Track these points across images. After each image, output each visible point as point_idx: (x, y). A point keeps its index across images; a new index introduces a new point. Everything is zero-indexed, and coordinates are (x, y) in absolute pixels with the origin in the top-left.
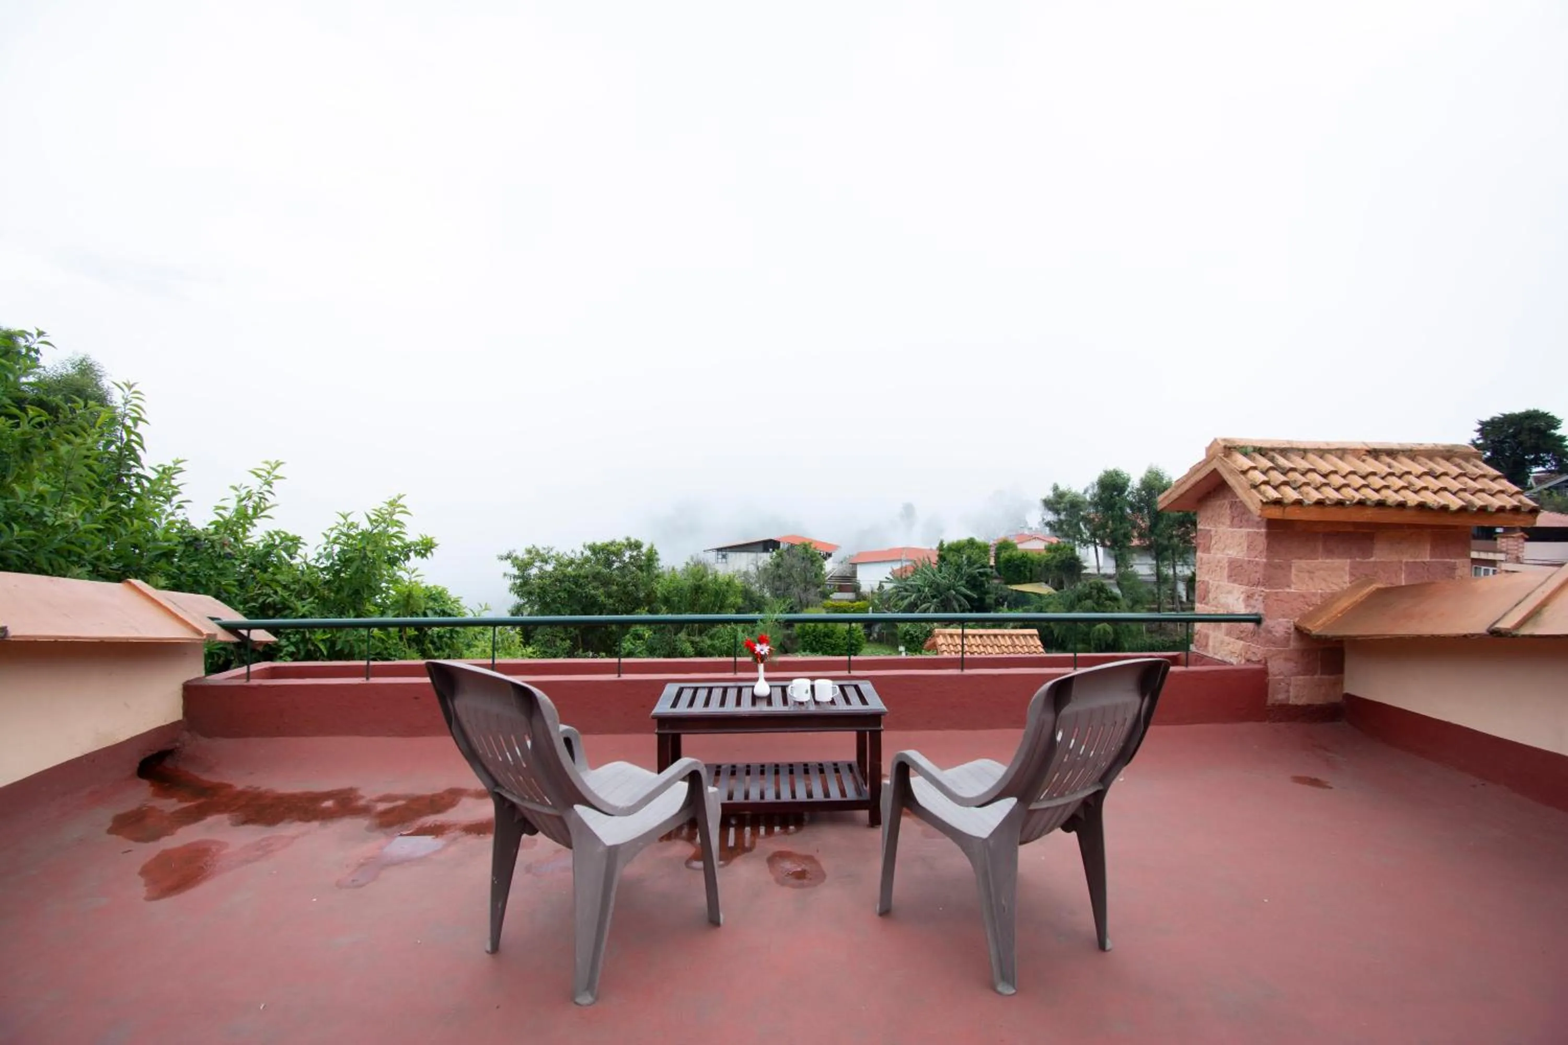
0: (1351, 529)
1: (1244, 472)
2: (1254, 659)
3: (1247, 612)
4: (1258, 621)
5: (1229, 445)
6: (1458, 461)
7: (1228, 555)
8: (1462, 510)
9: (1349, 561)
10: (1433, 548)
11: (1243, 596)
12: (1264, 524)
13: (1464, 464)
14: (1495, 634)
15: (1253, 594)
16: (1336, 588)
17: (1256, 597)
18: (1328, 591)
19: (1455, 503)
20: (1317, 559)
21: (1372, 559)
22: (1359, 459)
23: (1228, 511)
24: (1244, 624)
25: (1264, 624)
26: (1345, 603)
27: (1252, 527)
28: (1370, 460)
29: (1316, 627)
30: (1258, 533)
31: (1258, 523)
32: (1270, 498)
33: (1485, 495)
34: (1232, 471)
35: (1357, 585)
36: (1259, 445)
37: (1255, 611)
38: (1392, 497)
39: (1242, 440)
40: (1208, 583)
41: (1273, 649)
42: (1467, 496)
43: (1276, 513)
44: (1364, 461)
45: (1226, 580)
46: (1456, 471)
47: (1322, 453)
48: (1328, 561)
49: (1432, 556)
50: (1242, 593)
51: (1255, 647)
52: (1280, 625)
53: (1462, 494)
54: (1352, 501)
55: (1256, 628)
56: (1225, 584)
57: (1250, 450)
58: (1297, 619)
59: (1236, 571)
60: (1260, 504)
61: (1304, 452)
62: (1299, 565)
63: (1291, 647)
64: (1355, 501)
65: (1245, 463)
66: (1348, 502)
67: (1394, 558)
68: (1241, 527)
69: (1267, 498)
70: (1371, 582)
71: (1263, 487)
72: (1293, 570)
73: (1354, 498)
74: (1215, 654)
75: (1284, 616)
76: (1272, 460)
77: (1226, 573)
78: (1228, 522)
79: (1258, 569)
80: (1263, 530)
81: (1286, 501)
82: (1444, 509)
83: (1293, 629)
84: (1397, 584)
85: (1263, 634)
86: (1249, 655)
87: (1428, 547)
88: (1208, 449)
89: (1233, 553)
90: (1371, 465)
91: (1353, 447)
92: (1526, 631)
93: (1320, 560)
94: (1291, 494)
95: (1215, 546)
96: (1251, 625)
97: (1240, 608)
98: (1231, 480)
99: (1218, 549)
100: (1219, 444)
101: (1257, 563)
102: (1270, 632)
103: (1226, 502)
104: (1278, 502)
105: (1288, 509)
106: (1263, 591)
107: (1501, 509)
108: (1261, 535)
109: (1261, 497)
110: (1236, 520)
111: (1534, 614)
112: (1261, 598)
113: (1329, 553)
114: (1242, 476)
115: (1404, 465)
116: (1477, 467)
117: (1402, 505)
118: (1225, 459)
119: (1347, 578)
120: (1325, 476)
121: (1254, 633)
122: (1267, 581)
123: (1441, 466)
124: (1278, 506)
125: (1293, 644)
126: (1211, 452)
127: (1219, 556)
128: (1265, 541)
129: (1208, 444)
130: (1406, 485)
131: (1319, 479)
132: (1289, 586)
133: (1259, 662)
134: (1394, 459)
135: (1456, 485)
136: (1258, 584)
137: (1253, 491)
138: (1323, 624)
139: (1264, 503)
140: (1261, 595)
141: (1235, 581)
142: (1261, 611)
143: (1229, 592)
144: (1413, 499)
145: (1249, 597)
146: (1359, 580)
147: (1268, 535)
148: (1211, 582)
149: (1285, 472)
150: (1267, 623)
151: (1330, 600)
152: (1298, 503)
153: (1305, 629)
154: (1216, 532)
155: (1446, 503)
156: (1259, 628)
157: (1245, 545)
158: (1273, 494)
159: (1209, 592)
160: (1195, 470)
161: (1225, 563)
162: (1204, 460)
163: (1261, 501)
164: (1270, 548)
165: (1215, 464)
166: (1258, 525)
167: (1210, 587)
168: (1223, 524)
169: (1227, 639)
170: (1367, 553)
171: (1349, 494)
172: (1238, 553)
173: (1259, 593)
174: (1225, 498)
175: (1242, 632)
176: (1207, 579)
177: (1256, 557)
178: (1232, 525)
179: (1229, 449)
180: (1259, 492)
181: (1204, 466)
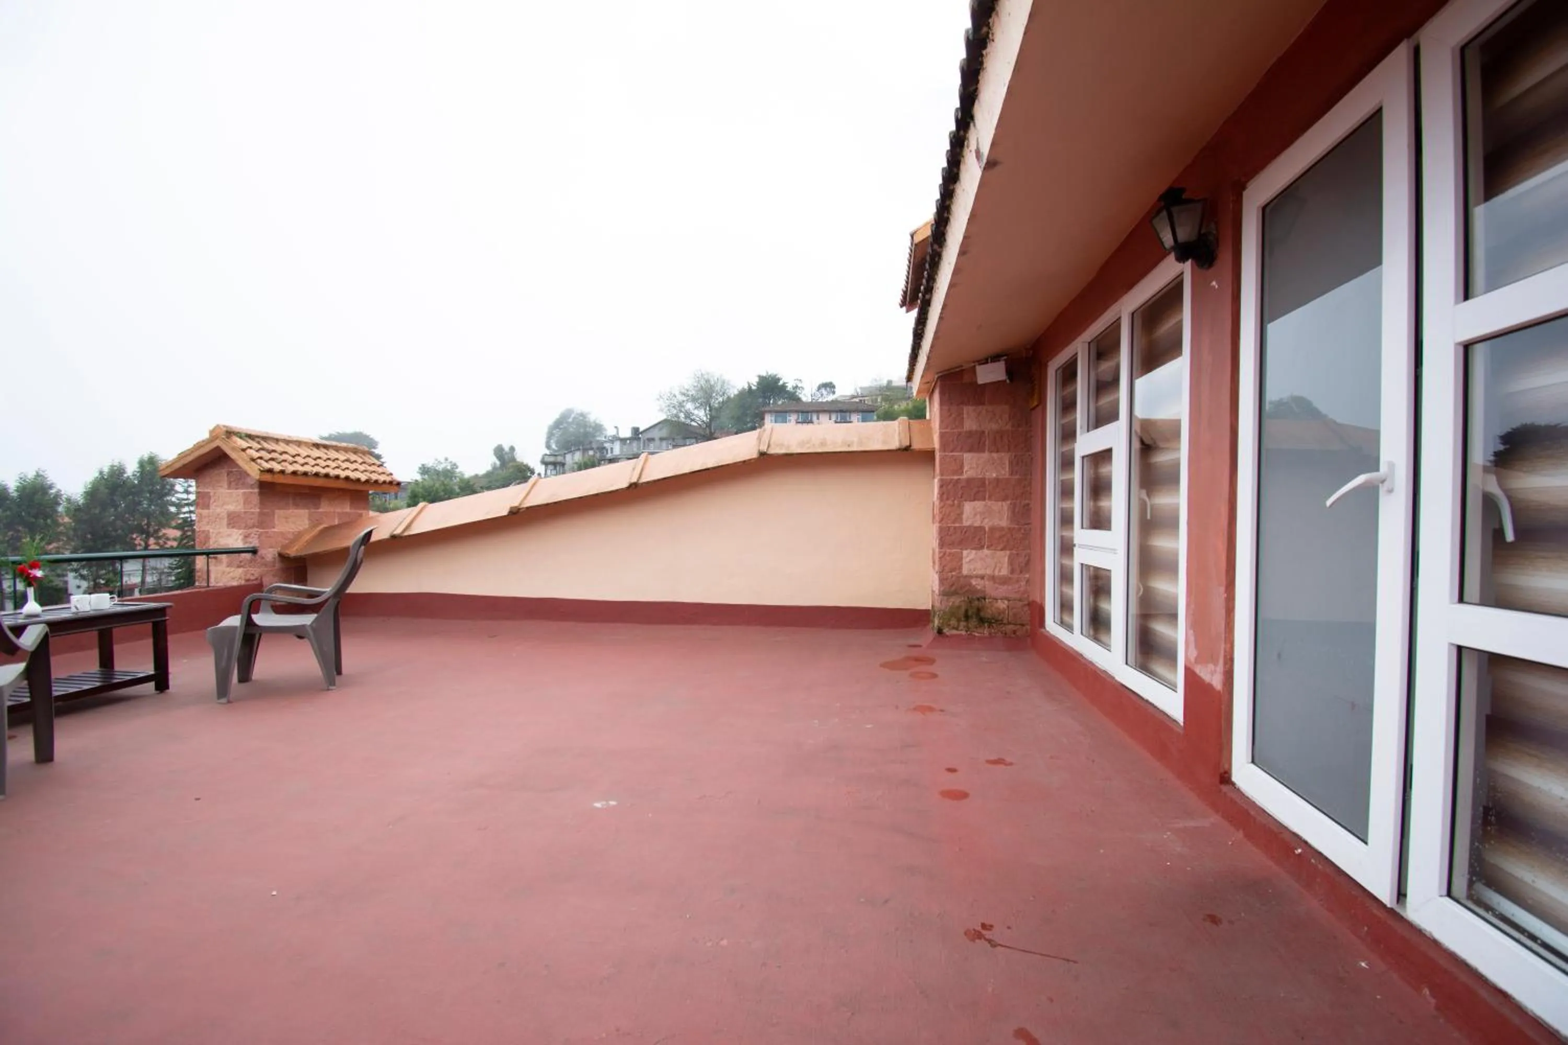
0: (307, 491)
1: (244, 450)
2: (252, 578)
3: (246, 546)
4: (254, 551)
5: (229, 430)
6: (360, 455)
7: (225, 509)
8: (367, 481)
9: (307, 511)
10: (350, 506)
11: (241, 537)
12: (257, 485)
13: (363, 456)
14: (394, 537)
15: (249, 534)
16: (301, 528)
17: (253, 535)
18: (297, 530)
19: (363, 478)
20: (289, 509)
21: (320, 510)
22: (309, 448)
23: (226, 478)
24: (243, 555)
25: (259, 553)
26: (307, 537)
27: (247, 488)
28: (315, 449)
29: (293, 552)
30: (251, 493)
31: (252, 485)
32: (266, 468)
33: (376, 475)
34: (234, 449)
35: (313, 526)
36: (249, 432)
37: (252, 545)
38: (333, 473)
39: (236, 427)
40: (208, 531)
41: (266, 569)
42: (368, 474)
43: (268, 478)
44: (312, 450)
45: (226, 527)
46: (360, 460)
47: (288, 442)
48: (296, 511)
49: (350, 509)
50: (240, 534)
51: (252, 570)
52: (269, 554)
53: (365, 473)
54: (311, 473)
55: (253, 557)
56: (225, 530)
57: (243, 435)
58: (279, 549)
59: (233, 520)
60: (259, 472)
61: (277, 441)
62: (279, 513)
63: (276, 568)
64: (313, 473)
65: (244, 444)
66: (310, 474)
67: (332, 510)
68: (237, 489)
69: (263, 468)
70: (321, 524)
71: (259, 461)
72: (276, 516)
73: (313, 471)
74: (217, 583)
75: (271, 547)
76: (259, 443)
77: (225, 522)
78: (225, 485)
79: (252, 516)
80: (256, 490)
81: (275, 470)
82: (358, 480)
83: (277, 555)
84: (332, 524)
85: (259, 560)
86: (248, 577)
87: (349, 503)
88: (211, 432)
89: (231, 508)
90: (316, 453)
91: (305, 440)
92: (406, 534)
93: (291, 511)
94: (277, 467)
95: (215, 504)
96: (248, 556)
97: (239, 544)
98: (233, 455)
99: (216, 506)
100: (221, 429)
101: (253, 513)
102: (263, 558)
103: (224, 472)
104: (270, 471)
105: (276, 476)
106: (258, 531)
107: (384, 482)
108: (255, 494)
109: (259, 467)
110: (233, 484)
111: (408, 527)
112: (257, 536)
113: (297, 506)
114: (243, 453)
115: (333, 454)
116: (370, 459)
117: (337, 477)
118: (227, 440)
119: (307, 522)
120: (294, 457)
121: (251, 561)
122: (261, 524)
123: (353, 457)
124: (269, 473)
125: (278, 565)
126: (214, 434)
127: (218, 510)
128: (258, 498)
129: (211, 428)
130: (337, 465)
131: (291, 459)
132: (274, 528)
133: (256, 579)
134: (328, 450)
135: (362, 468)
136: (253, 526)
137: (253, 463)
138: (297, 550)
139: (262, 471)
140: (256, 534)
141: (233, 527)
142: (257, 545)
143: (229, 535)
144: (343, 474)
145: (246, 537)
146: (314, 523)
147: (261, 494)
148: (211, 531)
149: (270, 452)
150: (261, 552)
151: (299, 535)
152: (282, 472)
153: (287, 554)
154: (215, 493)
155: (359, 477)
156: (255, 557)
157: (242, 502)
158: (267, 466)
159: (209, 538)
160: (198, 446)
161: (224, 515)
162: (207, 439)
163: (260, 470)
164: (262, 503)
165: (218, 443)
166: (252, 486)
167: (211, 534)
168: (221, 487)
169: (228, 569)
170: (317, 506)
171: (307, 468)
172: (236, 506)
173: (255, 533)
174: (223, 468)
175: (241, 562)
176: (207, 528)
177: (251, 508)
178: (229, 488)
179: (230, 433)
180: (257, 463)
181: (207, 444)
